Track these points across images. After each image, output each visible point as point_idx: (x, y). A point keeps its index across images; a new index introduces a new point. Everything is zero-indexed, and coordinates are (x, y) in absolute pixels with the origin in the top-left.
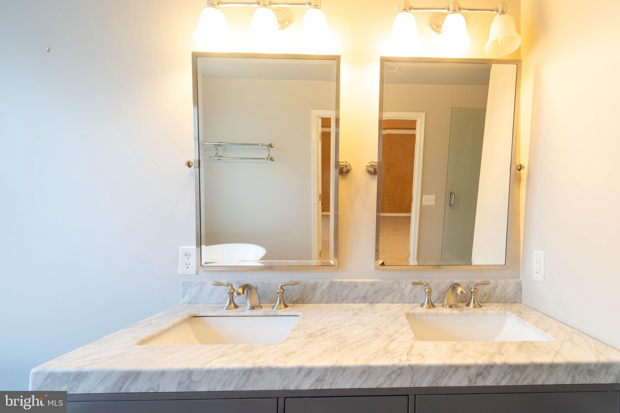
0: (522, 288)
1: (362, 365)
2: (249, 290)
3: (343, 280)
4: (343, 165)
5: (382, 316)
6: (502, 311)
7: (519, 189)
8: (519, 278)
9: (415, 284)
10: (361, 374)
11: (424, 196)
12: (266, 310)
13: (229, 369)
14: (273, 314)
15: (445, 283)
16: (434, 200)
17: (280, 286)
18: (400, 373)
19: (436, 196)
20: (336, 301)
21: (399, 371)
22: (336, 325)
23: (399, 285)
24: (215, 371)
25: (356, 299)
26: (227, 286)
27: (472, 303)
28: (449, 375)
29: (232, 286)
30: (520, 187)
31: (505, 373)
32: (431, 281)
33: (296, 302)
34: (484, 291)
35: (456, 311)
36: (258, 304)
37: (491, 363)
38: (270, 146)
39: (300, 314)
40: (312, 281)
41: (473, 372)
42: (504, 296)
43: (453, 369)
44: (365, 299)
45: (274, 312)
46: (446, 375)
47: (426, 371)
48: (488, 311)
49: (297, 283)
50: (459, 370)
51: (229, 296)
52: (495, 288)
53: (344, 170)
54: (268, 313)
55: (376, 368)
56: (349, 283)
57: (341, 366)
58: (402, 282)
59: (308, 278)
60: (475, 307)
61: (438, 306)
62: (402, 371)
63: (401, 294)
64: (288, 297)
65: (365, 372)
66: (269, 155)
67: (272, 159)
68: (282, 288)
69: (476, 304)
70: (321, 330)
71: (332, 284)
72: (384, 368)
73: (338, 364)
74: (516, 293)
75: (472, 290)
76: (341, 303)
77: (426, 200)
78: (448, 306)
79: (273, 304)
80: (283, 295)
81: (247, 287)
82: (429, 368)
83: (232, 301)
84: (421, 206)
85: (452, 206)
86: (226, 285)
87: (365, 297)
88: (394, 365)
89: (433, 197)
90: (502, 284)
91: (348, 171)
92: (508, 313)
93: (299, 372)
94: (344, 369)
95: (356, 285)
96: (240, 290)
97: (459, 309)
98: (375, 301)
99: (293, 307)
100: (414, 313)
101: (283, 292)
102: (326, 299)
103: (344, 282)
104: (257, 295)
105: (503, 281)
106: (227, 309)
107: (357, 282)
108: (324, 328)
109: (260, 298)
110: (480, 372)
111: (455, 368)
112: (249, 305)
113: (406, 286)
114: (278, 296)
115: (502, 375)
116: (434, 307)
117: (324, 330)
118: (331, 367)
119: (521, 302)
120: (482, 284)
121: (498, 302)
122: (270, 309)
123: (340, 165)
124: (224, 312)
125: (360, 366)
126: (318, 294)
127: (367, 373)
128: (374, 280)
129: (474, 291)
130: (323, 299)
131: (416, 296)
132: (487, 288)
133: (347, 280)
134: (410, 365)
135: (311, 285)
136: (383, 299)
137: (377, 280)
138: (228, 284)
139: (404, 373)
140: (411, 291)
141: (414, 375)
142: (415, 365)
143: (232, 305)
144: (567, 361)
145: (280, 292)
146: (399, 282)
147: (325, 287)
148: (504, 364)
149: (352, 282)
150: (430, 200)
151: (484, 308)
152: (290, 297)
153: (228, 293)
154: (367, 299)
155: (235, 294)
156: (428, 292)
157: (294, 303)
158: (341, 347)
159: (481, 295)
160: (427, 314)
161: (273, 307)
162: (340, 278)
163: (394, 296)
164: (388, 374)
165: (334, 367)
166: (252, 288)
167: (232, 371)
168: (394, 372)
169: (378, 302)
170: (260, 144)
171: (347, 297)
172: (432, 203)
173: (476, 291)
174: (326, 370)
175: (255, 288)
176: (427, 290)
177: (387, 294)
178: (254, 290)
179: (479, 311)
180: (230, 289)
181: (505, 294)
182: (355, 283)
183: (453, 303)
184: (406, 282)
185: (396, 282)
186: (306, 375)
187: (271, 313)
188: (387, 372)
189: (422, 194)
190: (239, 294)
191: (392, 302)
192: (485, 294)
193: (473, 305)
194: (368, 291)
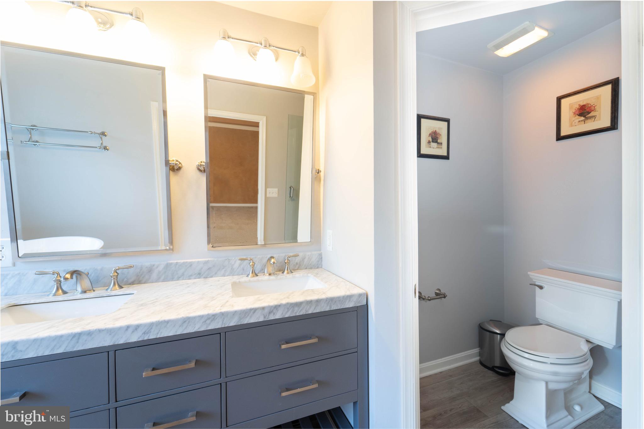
0: (322, 258)
1: (183, 317)
2: (79, 276)
3: (179, 261)
4: (174, 164)
5: (211, 286)
6: (306, 274)
7: (320, 187)
8: (320, 250)
9: (241, 260)
10: (182, 324)
11: (268, 189)
12: (100, 292)
13: (57, 335)
14: (107, 295)
15: (266, 257)
16: (277, 192)
17: (114, 271)
18: (213, 319)
19: (278, 190)
20: (172, 279)
21: (213, 317)
22: (167, 296)
23: (229, 262)
24: (42, 339)
25: (191, 276)
26: (53, 274)
27: (286, 271)
28: (250, 315)
29: (58, 274)
30: (320, 185)
31: (288, 309)
32: (255, 257)
33: (133, 283)
34: (296, 261)
35: (272, 277)
36: (91, 288)
37: (279, 304)
38: (103, 134)
39: (135, 292)
40: (147, 264)
41: (266, 311)
42: (310, 264)
43: (253, 311)
44: (199, 275)
45: (108, 293)
46: (248, 315)
47: (233, 315)
48: (296, 275)
49: (132, 266)
50: (257, 311)
51: (55, 283)
52: (303, 259)
53: (176, 168)
54: (101, 295)
55: (194, 318)
56: (184, 263)
57: (164, 320)
58: (232, 259)
59: (145, 262)
60: (288, 273)
61: (261, 275)
62: (215, 317)
63: (231, 269)
64: (123, 280)
65: (185, 322)
66: (102, 144)
67: (105, 148)
68: (116, 271)
69: (289, 270)
70: (153, 300)
71: (168, 266)
72: (201, 317)
73: (163, 319)
74: (318, 261)
75: (286, 261)
76: (178, 280)
77: (270, 193)
78: (268, 274)
79: (107, 288)
80: (117, 278)
81: (75, 273)
82: (235, 313)
83: (59, 287)
84: (266, 198)
85: (292, 198)
86: (51, 274)
87: (199, 274)
88: (208, 314)
89: (276, 190)
90: (308, 255)
91: (179, 169)
92: (309, 275)
93: (127, 330)
94: (167, 322)
95: (191, 264)
96: (68, 276)
97: (276, 275)
98: (209, 276)
99: (128, 287)
100: (239, 282)
101: (118, 275)
102: (162, 278)
103: (180, 263)
104: (89, 280)
105: (309, 253)
106: (55, 295)
107: (192, 262)
108: (156, 299)
109: (92, 283)
110: (271, 310)
111: (254, 310)
112: (79, 289)
113: (235, 262)
114: (112, 279)
115: (286, 310)
116: (257, 276)
117: (156, 300)
118: (156, 322)
119: (321, 267)
120: (293, 256)
121: (306, 269)
122: (104, 291)
123: (170, 163)
124: (51, 298)
125: (181, 318)
126: (154, 275)
127: (187, 322)
128: (207, 259)
129: (287, 262)
130: (159, 278)
131: (243, 270)
132: (298, 260)
133: (182, 261)
134: (221, 312)
135: (147, 267)
136: (216, 273)
137: (210, 259)
138: (53, 273)
139: (216, 318)
140: (239, 266)
141: (224, 319)
142: (225, 312)
143: (60, 291)
144: (327, 297)
145: (114, 276)
146: (228, 259)
147: (161, 268)
148: (288, 303)
149: (187, 262)
150: (273, 192)
151: (293, 273)
152: (125, 280)
153: (54, 281)
154: (201, 275)
155: (62, 279)
156: (252, 265)
157: (130, 284)
158: (168, 309)
159: (294, 265)
160: (250, 281)
161: (107, 290)
162: (175, 259)
163: (225, 271)
164: (204, 321)
165: (159, 321)
166: (82, 273)
167: (61, 336)
168: (209, 319)
169: (212, 277)
170: (90, 132)
171: (183, 275)
172: (275, 195)
173: (289, 261)
174: (152, 325)
175: (86, 274)
176: (251, 264)
177: (219, 269)
178: (84, 276)
179: (291, 275)
180: (57, 277)
181: (311, 262)
182: (190, 262)
183: (271, 272)
184: (235, 258)
185: (226, 260)
186: (134, 331)
187: (105, 294)
188: (203, 320)
189: (266, 188)
190: (66, 279)
191: (224, 276)
192: (297, 263)
193: (287, 272)
194: (202, 268)
